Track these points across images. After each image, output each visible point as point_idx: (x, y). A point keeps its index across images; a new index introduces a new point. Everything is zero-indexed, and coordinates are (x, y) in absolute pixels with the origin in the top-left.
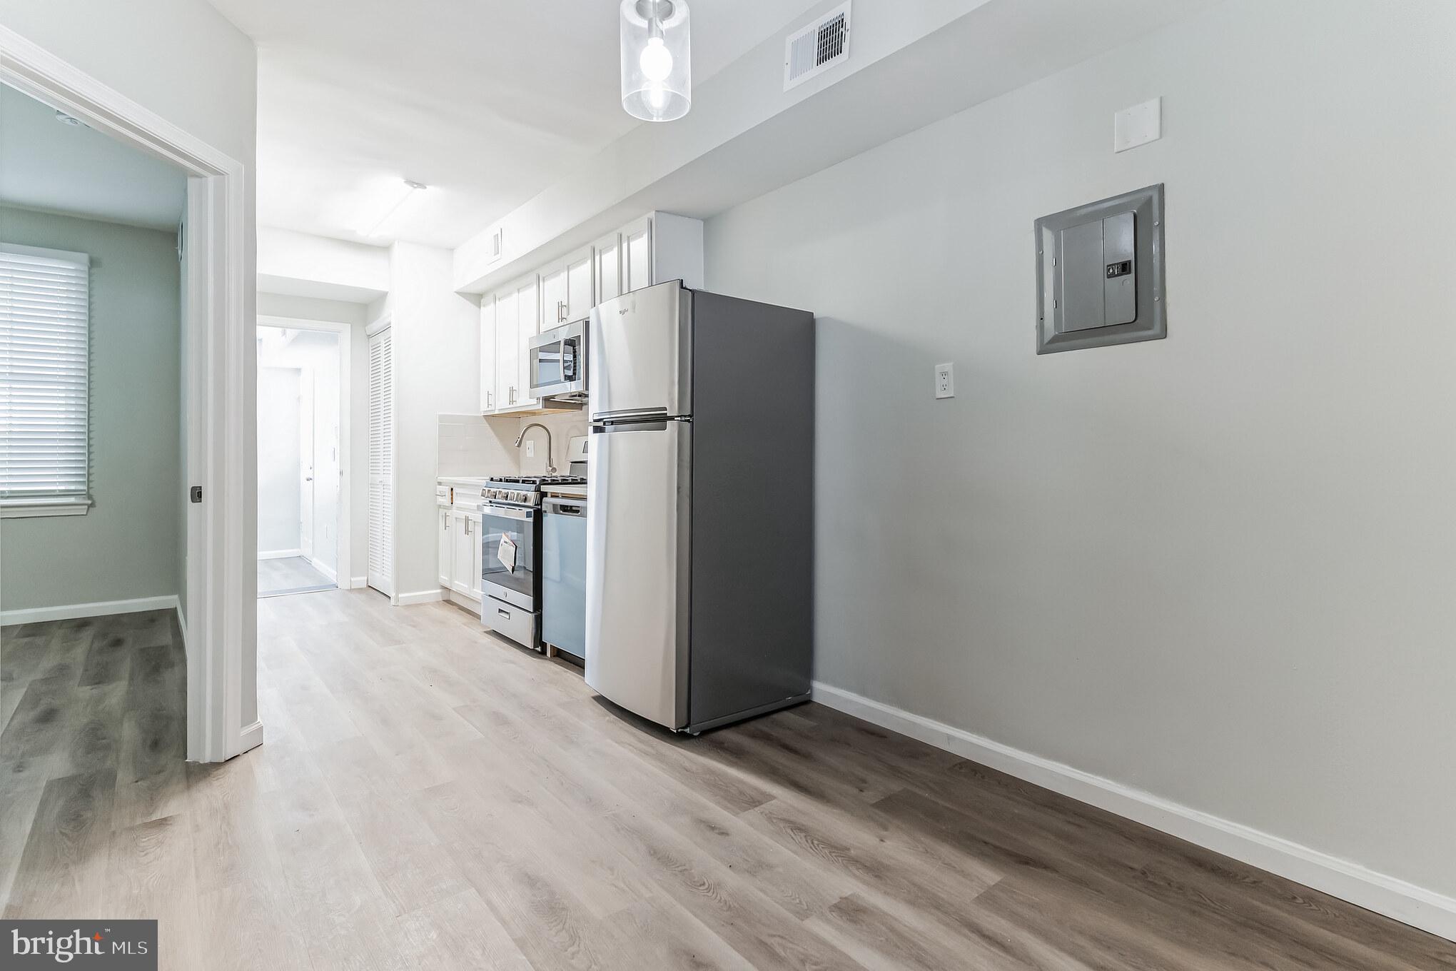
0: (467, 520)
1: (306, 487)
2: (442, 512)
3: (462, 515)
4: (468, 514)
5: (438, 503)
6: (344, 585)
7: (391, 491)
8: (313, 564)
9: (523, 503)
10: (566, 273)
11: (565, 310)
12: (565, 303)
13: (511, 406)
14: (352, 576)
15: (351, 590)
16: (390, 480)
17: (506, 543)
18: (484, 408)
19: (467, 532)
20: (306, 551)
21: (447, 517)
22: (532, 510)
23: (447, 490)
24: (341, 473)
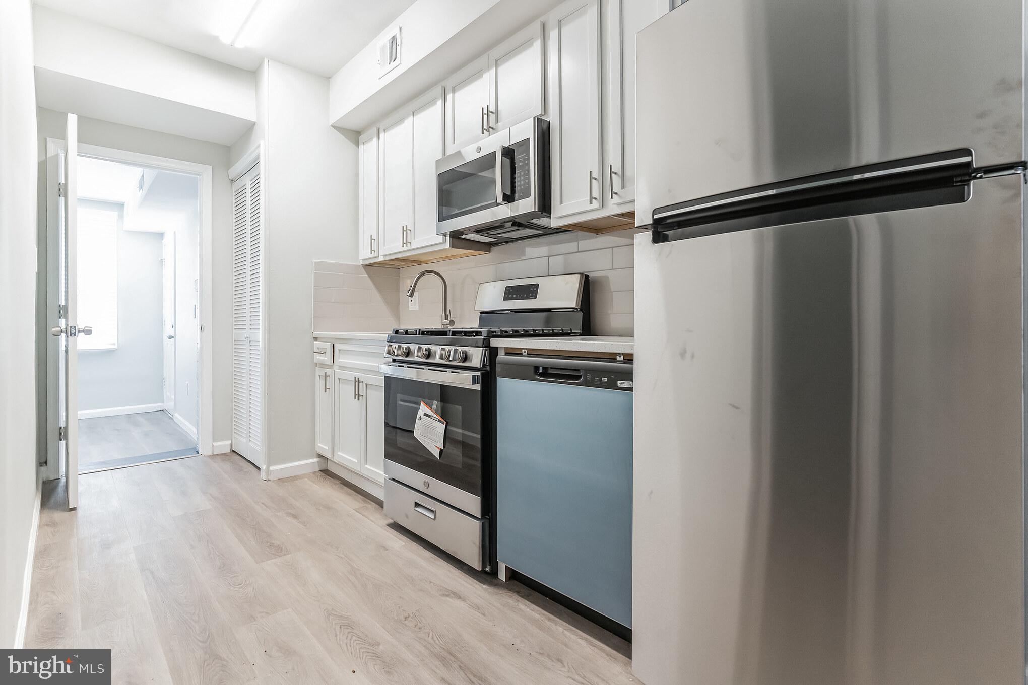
0: (357, 382)
1: (168, 344)
2: (320, 372)
3: (351, 375)
4: (358, 375)
5: (316, 361)
6: (205, 449)
7: (260, 348)
8: (175, 420)
9: (461, 364)
10: (494, 69)
11: (493, 117)
12: (492, 108)
13: (405, 248)
14: (214, 440)
15: (214, 456)
16: (260, 336)
17: (428, 416)
18: (365, 255)
19: (357, 396)
20: (168, 405)
21: (328, 378)
22: (479, 373)
23: (327, 346)
24: (202, 329)
